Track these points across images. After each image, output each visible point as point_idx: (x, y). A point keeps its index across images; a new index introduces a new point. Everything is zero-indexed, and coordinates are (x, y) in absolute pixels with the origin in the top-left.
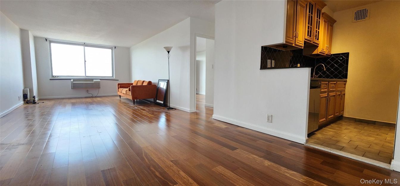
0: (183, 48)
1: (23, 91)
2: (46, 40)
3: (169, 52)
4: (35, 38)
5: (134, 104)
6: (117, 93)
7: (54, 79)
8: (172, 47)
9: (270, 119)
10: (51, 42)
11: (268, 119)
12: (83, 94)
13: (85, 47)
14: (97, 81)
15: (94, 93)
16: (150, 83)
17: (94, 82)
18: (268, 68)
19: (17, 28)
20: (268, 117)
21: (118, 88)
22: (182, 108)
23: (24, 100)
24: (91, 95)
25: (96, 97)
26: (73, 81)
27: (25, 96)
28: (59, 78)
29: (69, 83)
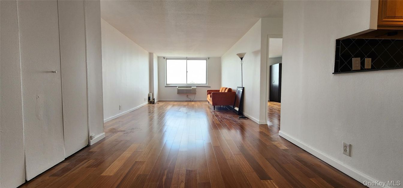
0: (255, 53)
1: (149, 95)
2: (164, 58)
3: (242, 59)
4: (158, 57)
5: (214, 110)
6: (207, 99)
7: (168, 86)
8: (245, 53)
9: (348, 149)
10: (167, 59)
11: (345, 150)
12: (184, 98)
13: (187, 60)
14: (194, 88)
15: (192, 97)
16: (230, 90)
17: (191, 89)
18: (353, 70)
19: (147, 53)
20: (345, 146)
21: (208, 94)
22: (253, 118)
23: (149, 101)
24: (189, 100)
25: (192, 101)
26: (178, 88)
27: (149, 98)
28: (170, 85)
29: (176, 90)
